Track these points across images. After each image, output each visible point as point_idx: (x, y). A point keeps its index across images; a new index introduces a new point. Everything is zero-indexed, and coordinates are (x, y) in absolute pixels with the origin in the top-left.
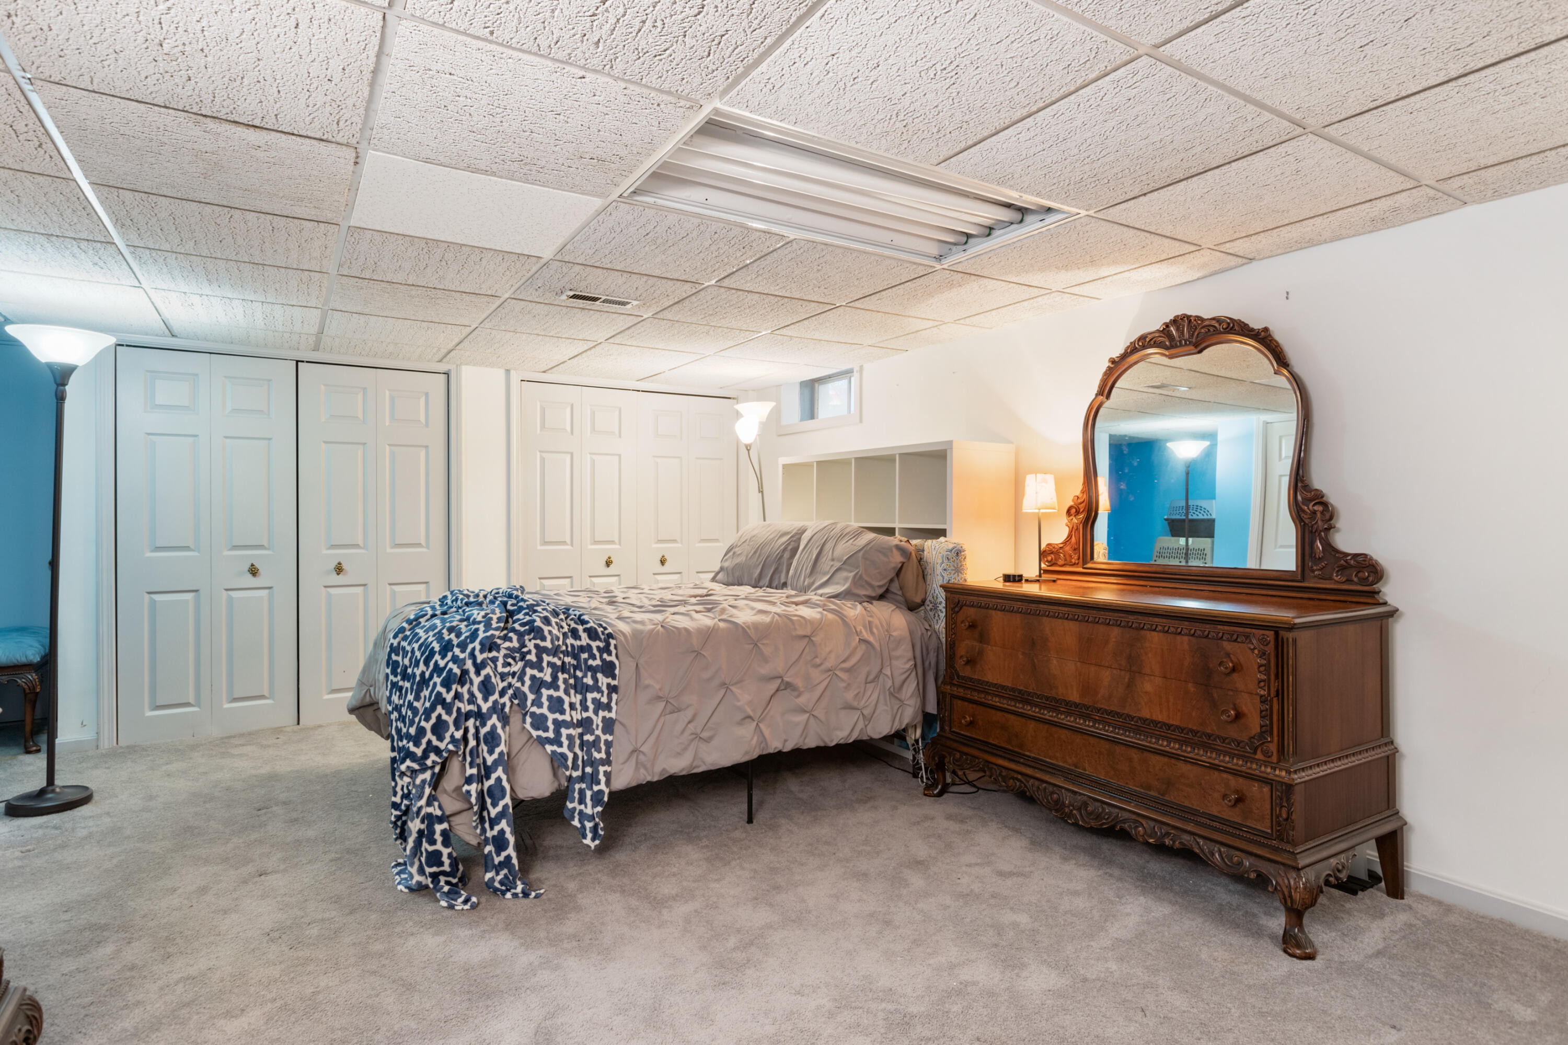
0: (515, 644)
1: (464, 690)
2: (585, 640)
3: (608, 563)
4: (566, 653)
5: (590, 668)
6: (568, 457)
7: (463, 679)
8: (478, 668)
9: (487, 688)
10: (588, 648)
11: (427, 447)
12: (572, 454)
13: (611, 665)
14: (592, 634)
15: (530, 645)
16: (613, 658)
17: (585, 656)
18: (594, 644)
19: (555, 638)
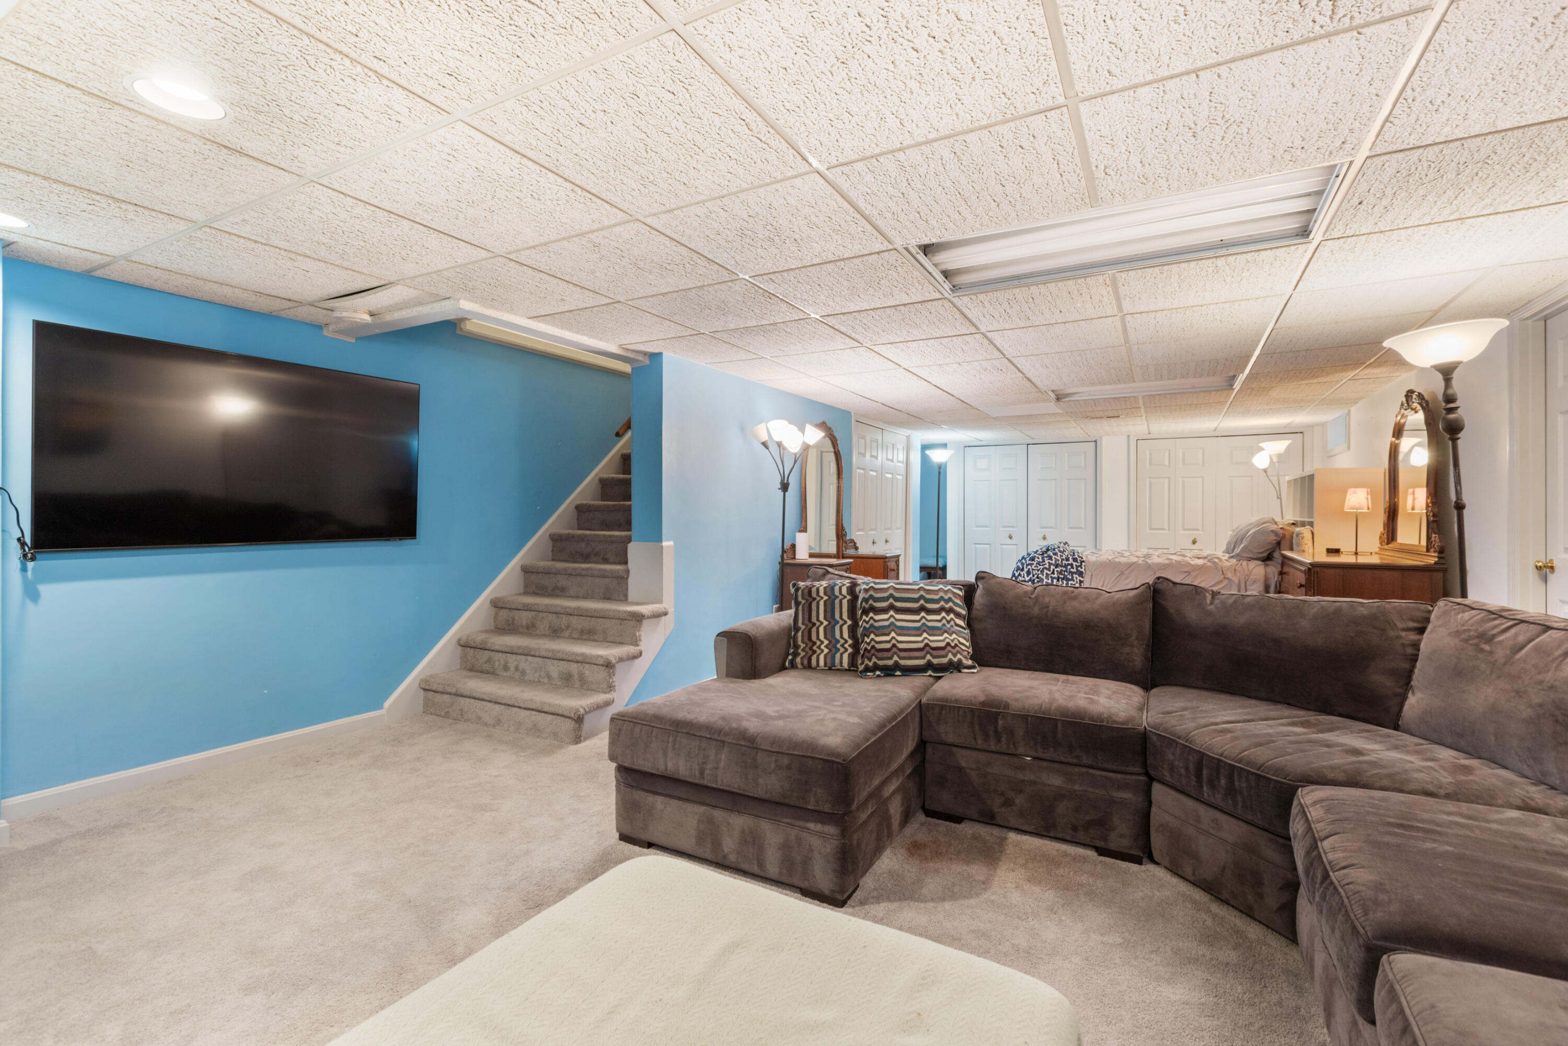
0: (1041, 560)
1: (1022, 573)
2: (1071, 561)
3: (1194, 542)
4: (1062, 566)
5: (1070, 572)
6: (1166, 481)
7: (1022, 570)
8: (1027, 565)
9: (1028, 573)
10: (1072, 565)
11: (1085, 479)
12: (1169, 478)
13: (1082, 573)
14: (1075, 560)
15: (1047, 562)
16: (1083, 570)
17: (1069, 567)
18: (1075, 564)
19: (1056, 560)
